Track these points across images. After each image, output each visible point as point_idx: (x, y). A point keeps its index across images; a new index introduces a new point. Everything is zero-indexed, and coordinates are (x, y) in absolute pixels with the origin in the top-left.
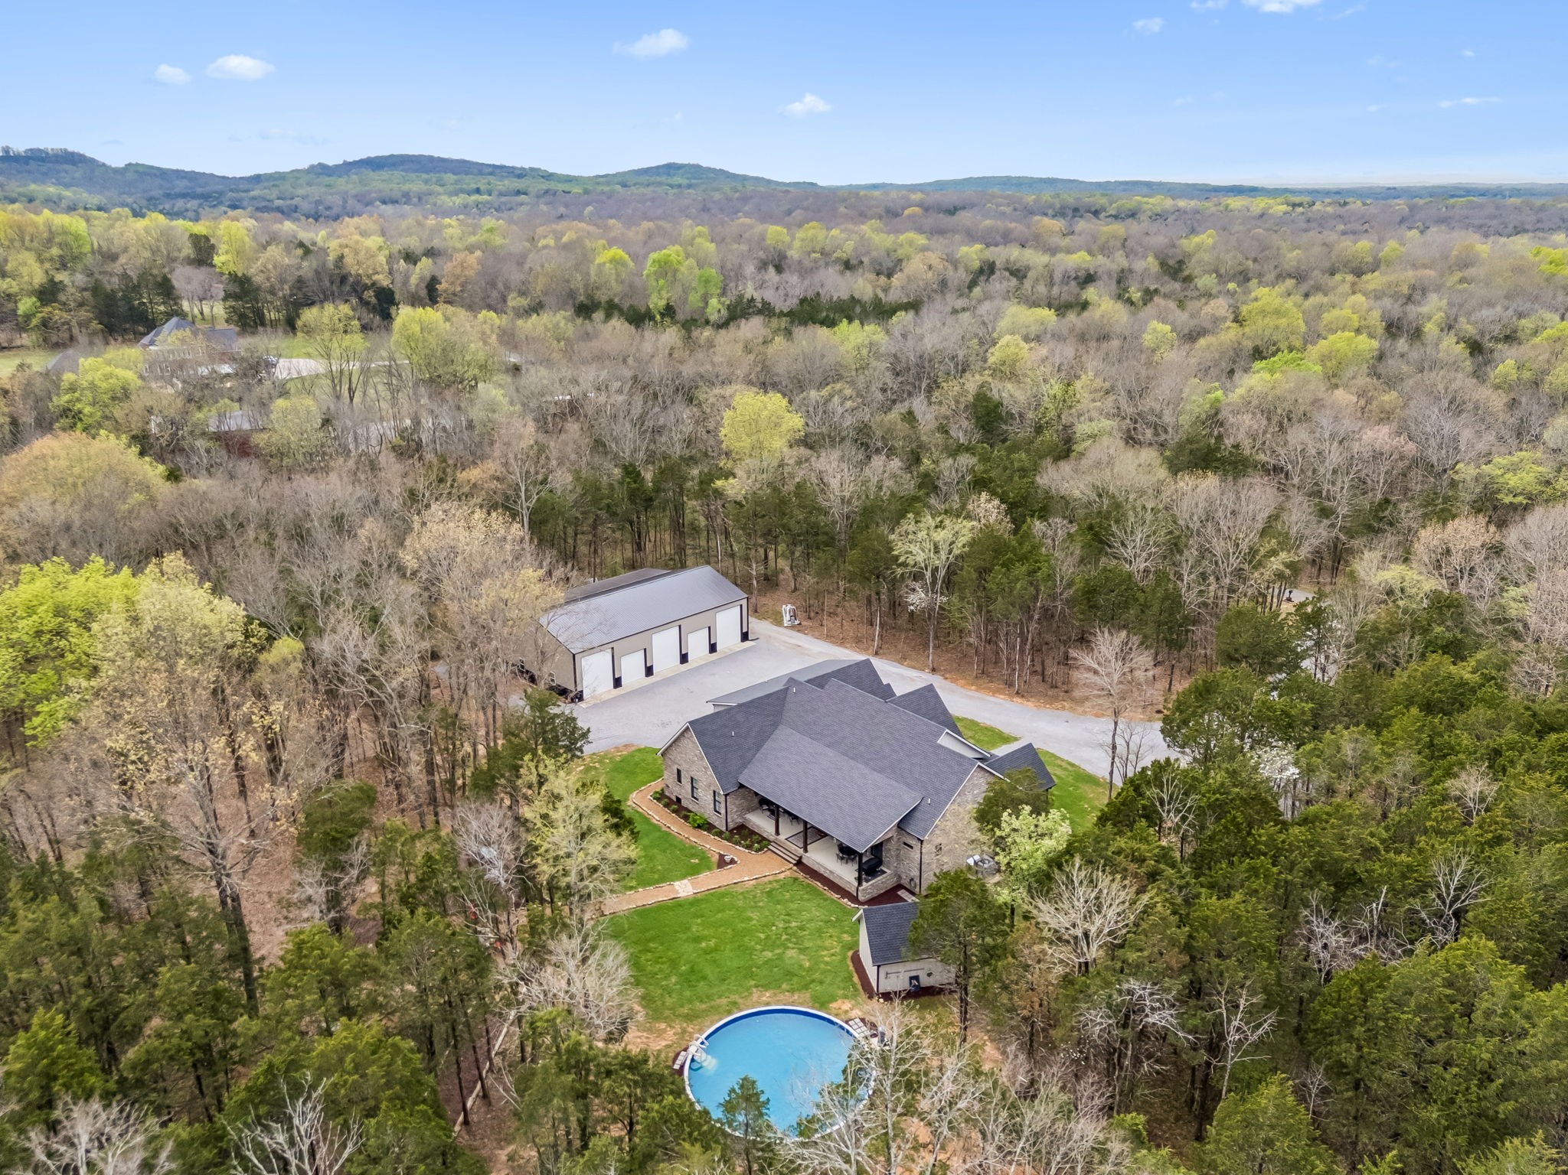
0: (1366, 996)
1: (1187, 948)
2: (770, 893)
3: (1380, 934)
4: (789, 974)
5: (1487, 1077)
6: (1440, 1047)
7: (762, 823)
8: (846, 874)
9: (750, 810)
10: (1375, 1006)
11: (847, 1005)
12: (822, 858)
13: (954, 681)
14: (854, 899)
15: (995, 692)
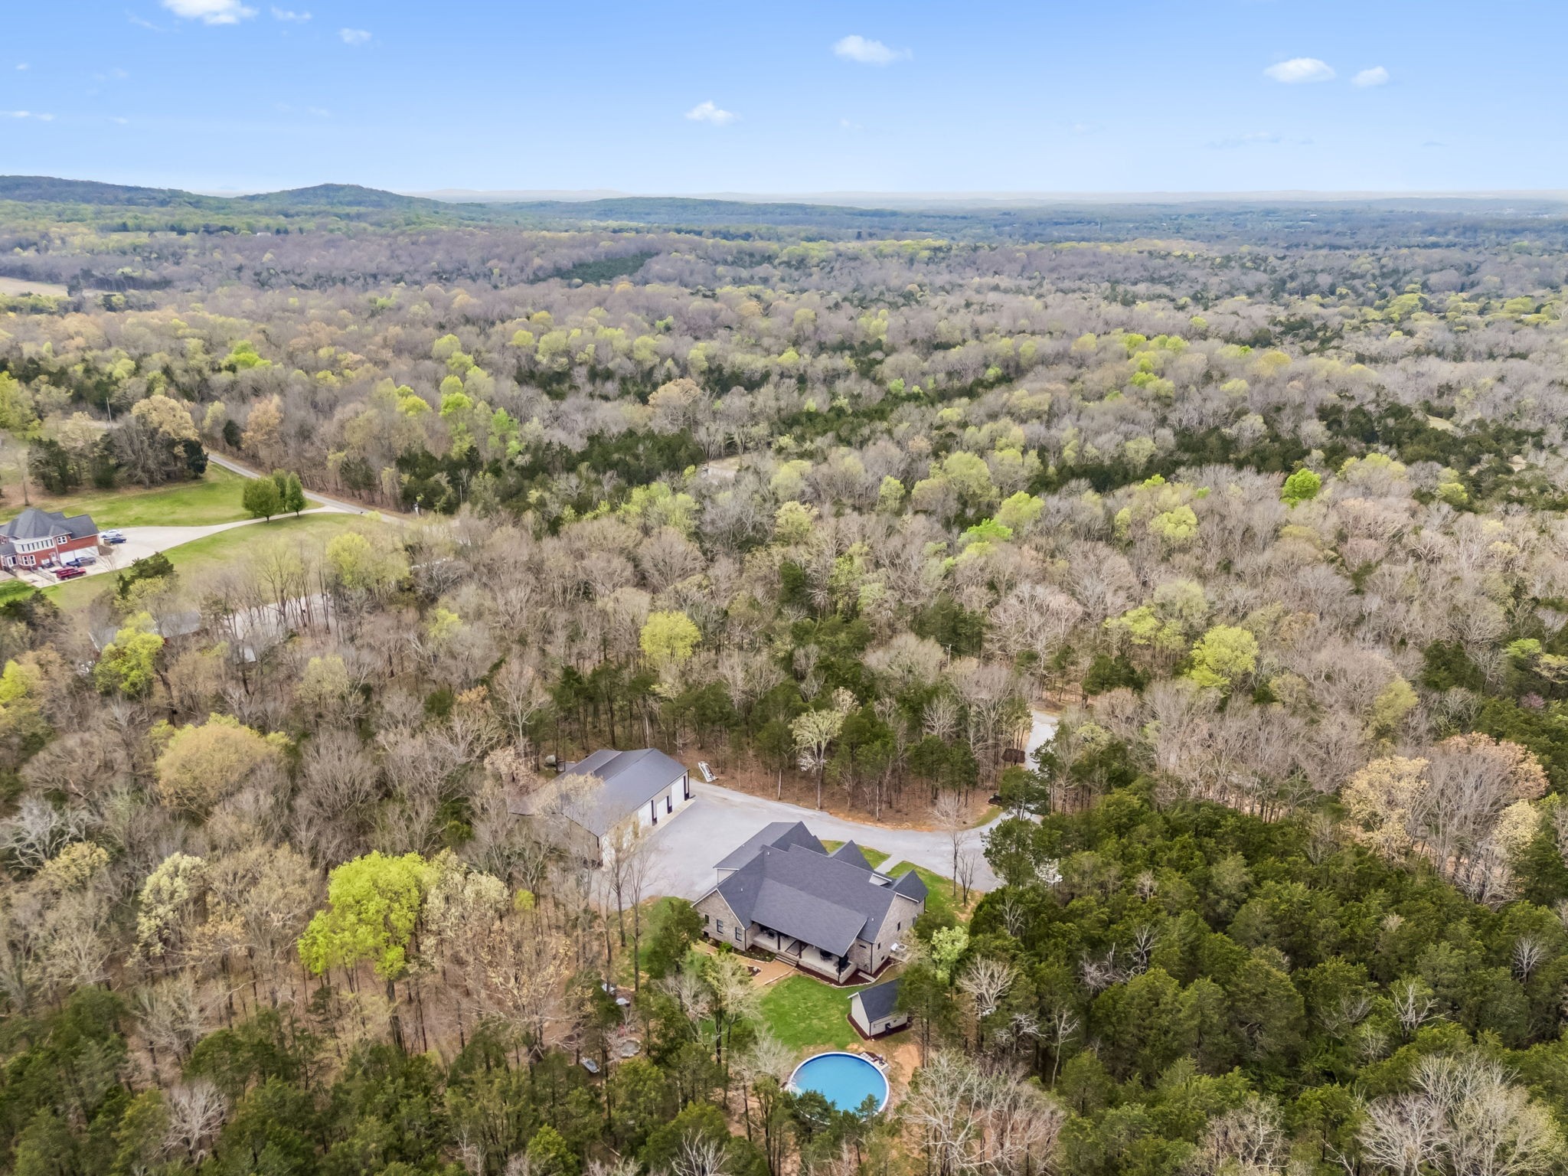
0: (1115, 1002)
1: (1037, 993)
2: (788, 987)
3: (1115, 967)
4: (819, 1034)
5: (1166, 1033)
6: (1147, 1022)
7: (770, 944)
8: (829, 968)
9: (756, 935)
10: (1120, 1007)
11: (855, 1046)
12: (811, 960)
13: (836, 815)
14: (837, 983)
15: (865, 820)
